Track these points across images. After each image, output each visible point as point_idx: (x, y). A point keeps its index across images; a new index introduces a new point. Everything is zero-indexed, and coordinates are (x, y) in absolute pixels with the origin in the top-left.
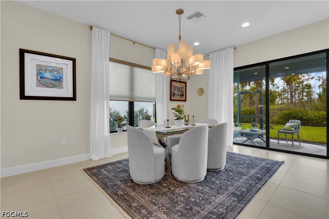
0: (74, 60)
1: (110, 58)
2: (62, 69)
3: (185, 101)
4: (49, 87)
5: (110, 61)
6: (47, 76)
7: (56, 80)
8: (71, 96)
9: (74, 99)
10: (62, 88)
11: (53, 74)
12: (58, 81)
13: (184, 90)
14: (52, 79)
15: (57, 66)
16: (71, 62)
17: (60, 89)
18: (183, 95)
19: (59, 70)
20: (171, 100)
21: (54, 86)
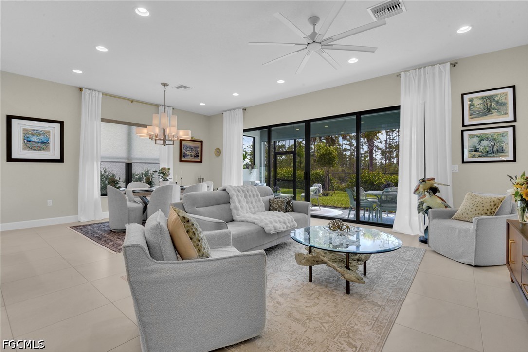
0: (62, 123)
1: (101, 118)
2: (49, 132)
3: (201, 162)
4: (35, 150)
5: (102, 121)
6: (33, 140)
7: (43, 143)
8: (58, 158)
9: (61, 160)
10: (49, 150)
11: (39, 137)
12: (44, 144)
13: (200, 149)
14: (39, 142)
15: (44, 130)
16: (58, 125)
17: (46, 152)
18: (198, 156)
19: (47, 133)
20: (181, 161)
21: (41, 149)
